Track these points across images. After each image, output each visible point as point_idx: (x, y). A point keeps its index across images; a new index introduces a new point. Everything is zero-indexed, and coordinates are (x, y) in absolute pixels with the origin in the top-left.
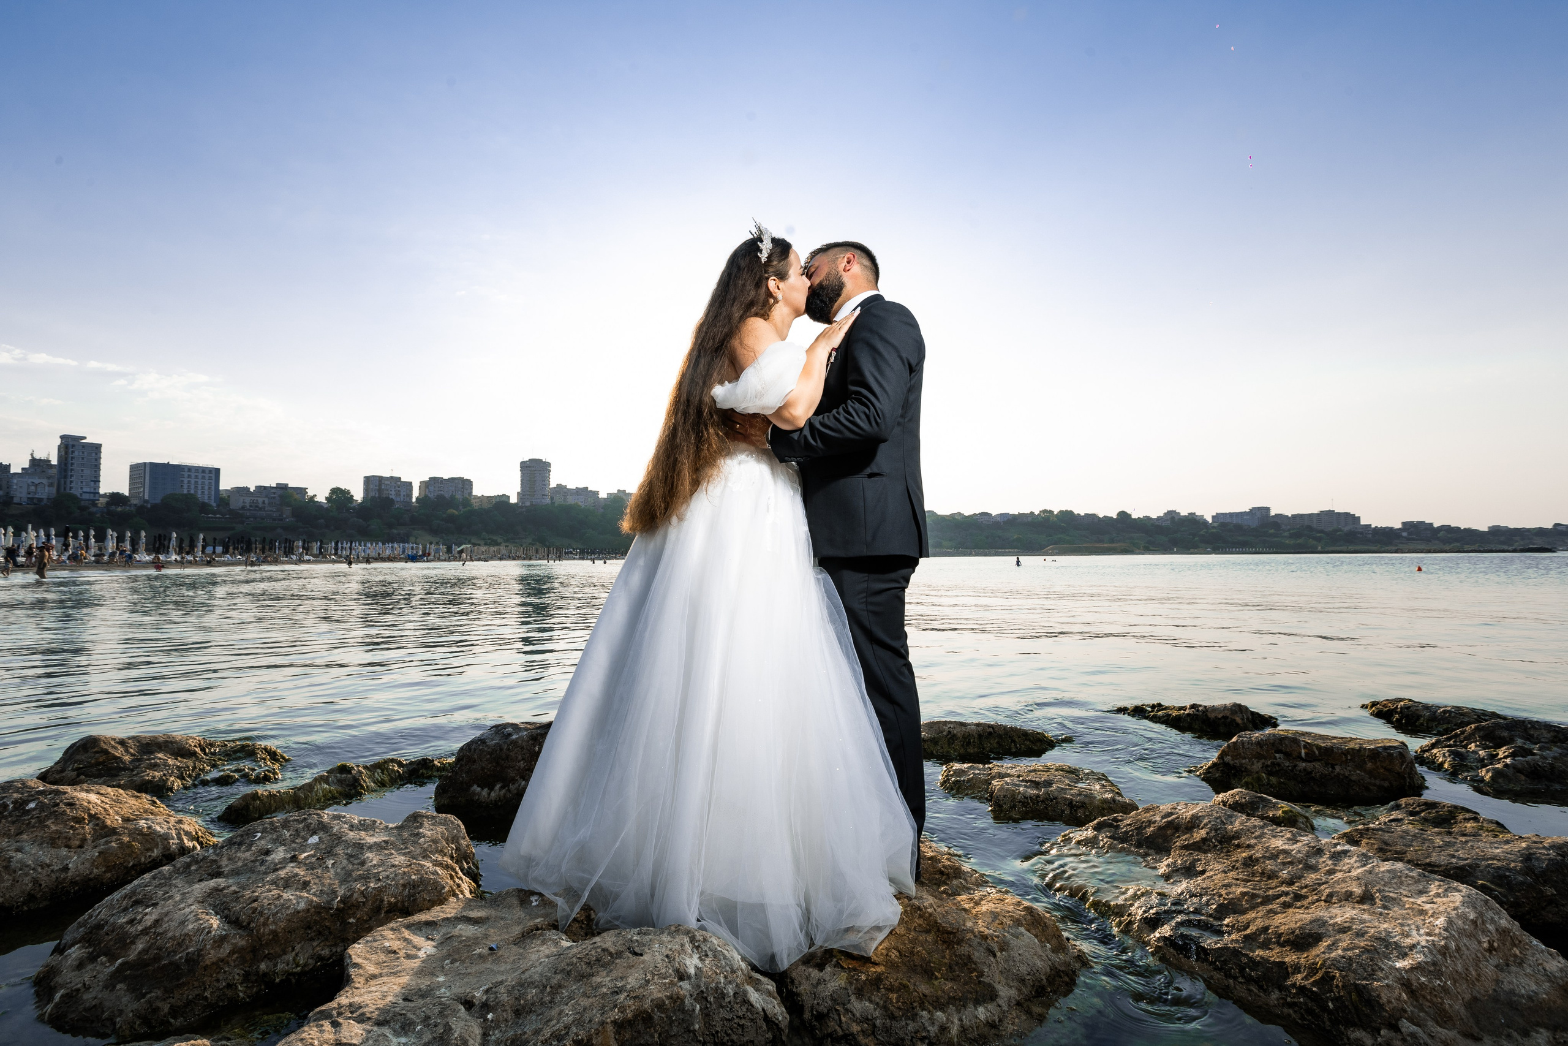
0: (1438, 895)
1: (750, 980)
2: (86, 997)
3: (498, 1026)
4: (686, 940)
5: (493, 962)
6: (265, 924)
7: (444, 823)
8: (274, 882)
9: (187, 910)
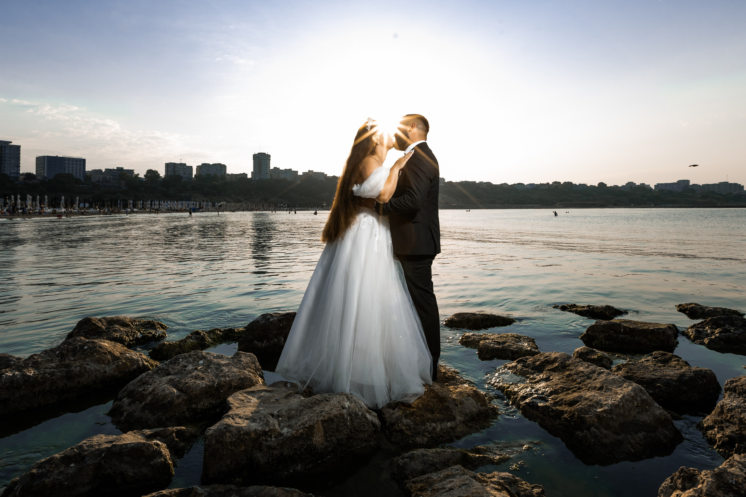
0: (625, 387)
1: (368, 412)
2: (135, 414)
3: (283, 422)
4: (345, 397)
5: (278, 404)
6: (192, 391)
7: (249, 356)
8: (192, 377)
9: (163, 386)
